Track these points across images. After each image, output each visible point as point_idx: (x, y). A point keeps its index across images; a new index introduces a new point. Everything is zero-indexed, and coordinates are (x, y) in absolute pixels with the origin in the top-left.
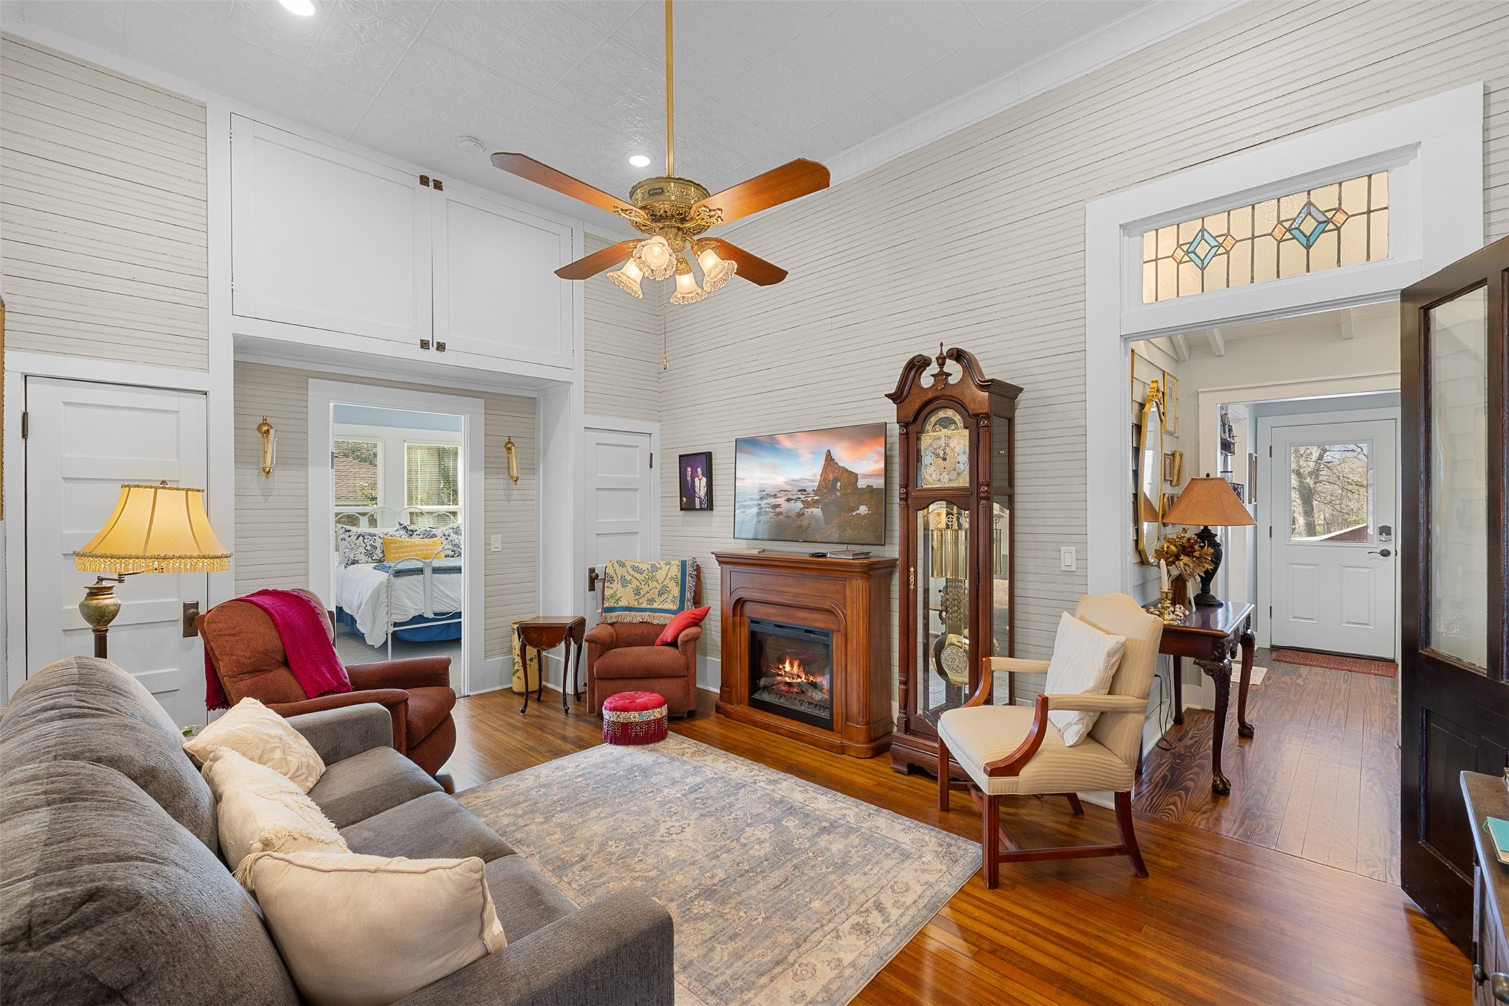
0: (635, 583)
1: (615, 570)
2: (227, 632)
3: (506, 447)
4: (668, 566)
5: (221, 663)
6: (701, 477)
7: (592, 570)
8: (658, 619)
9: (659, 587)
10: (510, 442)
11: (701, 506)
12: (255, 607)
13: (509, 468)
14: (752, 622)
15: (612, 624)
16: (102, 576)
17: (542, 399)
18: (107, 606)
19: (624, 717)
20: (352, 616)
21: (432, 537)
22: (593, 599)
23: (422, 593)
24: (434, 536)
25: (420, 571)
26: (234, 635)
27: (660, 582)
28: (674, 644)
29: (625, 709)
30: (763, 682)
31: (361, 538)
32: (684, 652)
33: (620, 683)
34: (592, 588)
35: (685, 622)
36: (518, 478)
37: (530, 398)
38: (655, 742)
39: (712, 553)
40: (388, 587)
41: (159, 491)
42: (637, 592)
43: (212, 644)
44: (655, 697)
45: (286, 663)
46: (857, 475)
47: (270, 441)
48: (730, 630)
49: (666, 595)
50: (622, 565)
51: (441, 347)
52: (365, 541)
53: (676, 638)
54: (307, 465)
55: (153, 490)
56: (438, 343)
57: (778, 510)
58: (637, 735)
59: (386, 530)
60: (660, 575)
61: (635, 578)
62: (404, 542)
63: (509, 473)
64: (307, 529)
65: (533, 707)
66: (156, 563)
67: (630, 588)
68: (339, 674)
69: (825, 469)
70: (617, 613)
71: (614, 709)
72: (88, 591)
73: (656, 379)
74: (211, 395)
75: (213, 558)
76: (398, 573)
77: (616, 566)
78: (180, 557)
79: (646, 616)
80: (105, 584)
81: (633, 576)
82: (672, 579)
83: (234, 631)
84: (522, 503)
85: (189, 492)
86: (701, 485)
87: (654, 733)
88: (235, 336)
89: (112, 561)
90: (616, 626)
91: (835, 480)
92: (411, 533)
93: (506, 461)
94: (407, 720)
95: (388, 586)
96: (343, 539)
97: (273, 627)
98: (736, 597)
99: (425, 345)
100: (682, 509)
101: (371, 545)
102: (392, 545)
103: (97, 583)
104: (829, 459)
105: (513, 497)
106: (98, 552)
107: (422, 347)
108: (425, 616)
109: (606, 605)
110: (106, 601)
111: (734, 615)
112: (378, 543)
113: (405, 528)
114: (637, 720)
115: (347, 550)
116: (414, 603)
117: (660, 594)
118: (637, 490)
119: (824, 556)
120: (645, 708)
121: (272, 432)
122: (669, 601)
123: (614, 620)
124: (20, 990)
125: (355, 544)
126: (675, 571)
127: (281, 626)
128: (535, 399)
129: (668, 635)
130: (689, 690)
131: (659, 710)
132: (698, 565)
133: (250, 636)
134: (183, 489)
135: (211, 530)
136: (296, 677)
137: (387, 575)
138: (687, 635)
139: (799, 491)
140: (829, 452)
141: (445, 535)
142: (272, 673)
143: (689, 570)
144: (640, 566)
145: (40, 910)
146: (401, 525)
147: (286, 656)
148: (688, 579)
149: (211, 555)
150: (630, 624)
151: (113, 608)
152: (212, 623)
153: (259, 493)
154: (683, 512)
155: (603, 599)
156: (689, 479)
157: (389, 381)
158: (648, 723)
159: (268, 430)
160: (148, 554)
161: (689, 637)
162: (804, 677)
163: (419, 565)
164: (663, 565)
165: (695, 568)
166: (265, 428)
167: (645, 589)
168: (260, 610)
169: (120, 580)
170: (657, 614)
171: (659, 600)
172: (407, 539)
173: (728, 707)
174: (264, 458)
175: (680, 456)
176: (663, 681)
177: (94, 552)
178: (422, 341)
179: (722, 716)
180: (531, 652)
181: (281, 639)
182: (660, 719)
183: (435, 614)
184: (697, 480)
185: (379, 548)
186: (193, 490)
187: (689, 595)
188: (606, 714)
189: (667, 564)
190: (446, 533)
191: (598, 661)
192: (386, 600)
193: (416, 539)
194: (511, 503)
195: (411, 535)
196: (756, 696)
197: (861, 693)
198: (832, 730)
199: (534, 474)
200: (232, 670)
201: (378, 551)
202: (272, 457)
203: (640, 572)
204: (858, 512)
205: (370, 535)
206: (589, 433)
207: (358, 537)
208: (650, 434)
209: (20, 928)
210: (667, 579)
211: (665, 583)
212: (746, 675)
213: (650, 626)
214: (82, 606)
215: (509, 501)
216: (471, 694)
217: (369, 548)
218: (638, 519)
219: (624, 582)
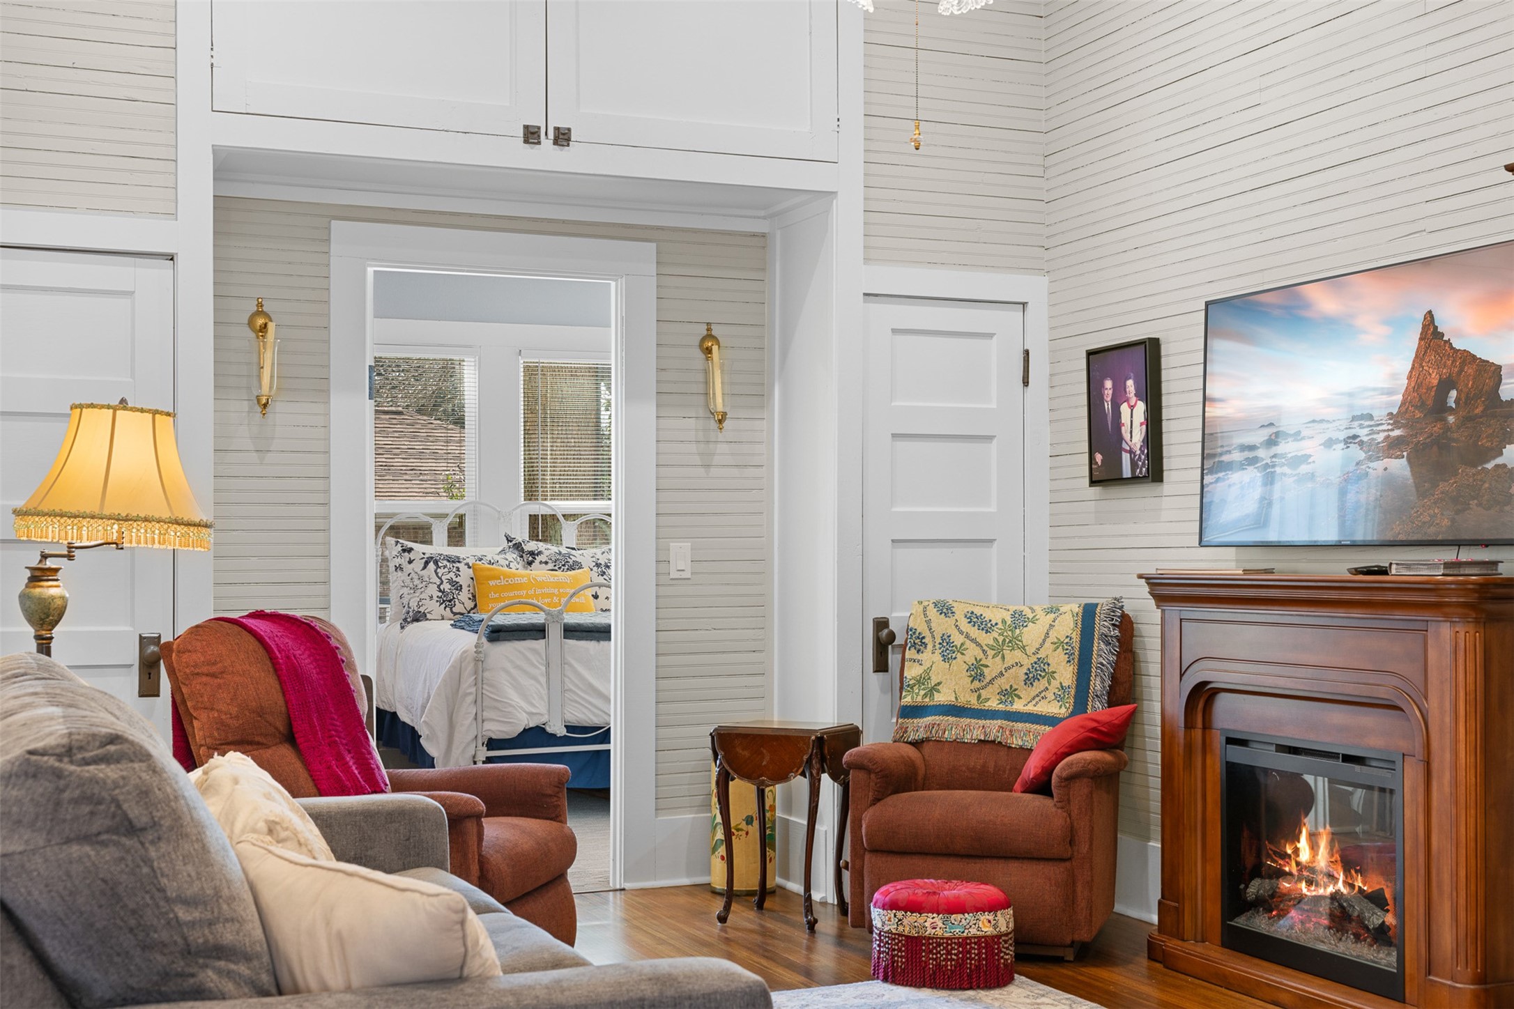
0: (972, 652)
1: (928, 622)
2: (205, 669)
3: (701, 346)
4: (1053, 616)
5: (196, 723)
6: (1133, 400)
7: (881, 624)
8: (1022, 736)
9: (1027, 663)
10: (709, 336)
11: (1133, 470)
12: (244, 632)
13: (706, 394)
14: (1230, 741)
15: (917, 744)
16: (47, 552)
17: (778, 234)
18: (53, 598)
19: (912, 923)
20: (413, 728)
21: (571, 568)
22: (883, 691)
23: (543, 680)
24: (576, 566)
25: (538, 631)
26: (213, 675)
27: (1030, 650)
28: (1041, 786)
29: (914, 907)
30: (1255, 888)
31: (431, 566)
32: (1065, 803)
33: (918, 862)
34: (881, 665)
35: (1071, 738)
36: (724, 414)
37: (754, 235)
38: (979, 987)
39: (1140, 577)
40: (477, 660)
41: (118, 412)
42: (976, 672)
43: (185, 690)
44: (989, 891)
45: (290, 738)
46: (1500, 367)
47: (269, 345)
48: (1179, 761)
49: (1044, 682)
50: (945, 610)
51: (562, 137)
52: (440, 571)
53: (1047, 771)
54: (328, 391)
55: (111, 411)
56: (557, 129)
57: (1304, 469)
58: (938, 966)
59: (479, 552)
60: (1031, 635)
61: (974, 641)
62: (514, 575)
63: (707, 406)
64: (327, 518)
65: (742, 916)
66: (116, 527)
67: (960, 664)
68: (373, 774)
69: (1419, 358)
70: (929, 720)
71: (893, 906)
72: (28, 573)
73: (1040, 172)
74: (180, 260)
75: (188, 524)
76: (498, 634)
77: (933, 613)
78: (146, 520)
79: (993, 729)
80: (50, 563)
81: (967, 636)
82: (1058, 644)
83: (214, 669)
84: (735, 472)
85: (157, 416)
86: (1134, 417)
87: (978, 967)
88: (216, 150)
89: (62, 520)
90: (927, 749)
91: (1446, 385)
92: (530, 558)
93: (701, 377)
94: (480, 855)
95: (479, 660)
96: (399, 568)
97: (271, 670)
98: (1191, 681)
99: (531, 135)
100: (1093, 482)
101: (451, 581)
102: (492, 583)
103: (41, 561)
104: (1431, 335)
105: (717, 460)
106: (45, 508)
107: (526, 141)
108: (549, 730)
109: (907, 700)
110: (51, 590)
111: (1189, 725)
112: (464, 577)
113: (518, 547)
114: (939, 933)
115: (406, 591)
116: (525, 697)
117: (1030, 680)
118: (990, 438)
119: (1383, 571)
120: (956, 908)
121: (271, 326)
122: (1050, 696)
123: (921, 735)
124: (66, 795)
125: (421, 578)
126: (1067, 626)
127: (285, 672)
128: (763, 236)
129: (1032, 767)
130: (1074, 892)
131: (989, 916)
132: (1124, 617)
133: (236, 679)
134: (149, 411)
135: (184, 478)
136: (307, 765)
137: (473, 638)
138: (1070, 765)
139: (1354, 418)
140: (1430, 316)
141: (598, 565)
142: (270, 751)
143: (1102, 625)
144: (988, 614)
145: (77, 737)
146: (509, 540)
147: (290, 726)
148: (1098, 645)
149: (185, 519)
150: (957, 744)
151: (59, 602)
152: (184, 652)
153: (252, 448)
154: (1097, 490)
155: (901, 688)
156: (1108, 406)
157: (471, 215)
158: (964, 942)
159: (266, 325)
160: (107, 512)
161: (1074, 769)
162: (1341, 877)
163: (538, 618)
164: (1040, 613)
165: (1117, 621)
166: (260, 321)
167: (993, 666)
168: (252, 639)
169: (70, 557)
170: (1019, 725)
171: (1026, 693)
172: (522, 571)
173: (1172, 944)
174: (259, 377)
175: (1090, 353)
176: (1014, 866)
177: (39, 508)
178: (526, 127)
179: (1158, 965)
180: (740, 790)
181: (284, 695)
182: (993, 937)
183: (570, 728)
184: (1124, 408)
185: (465, 589)
186: (161, 413)
187: (1097, 684)
188: (878, 917)
189: (1051, 610)
190: (602, 561)
191: (871, 811)
192: (473, 690)
193: (539, 572)
194: (714, 471)
195: (530, 563)
196: (1241, 922)
197: (1462, 901)
198: (1404, 1001)
199: (762, 407)
200: (211, 736)
201: (464, 596)
202: (272, 377)
203: (986, 626)
204: (1499, 461)
205: (450, 559)
206: (876, 307)
207: (427, 563)
208: (1024, 304)
209: (64, 746)
210: (1048, 644)
211: (1042, 654)
212: (1215, 870)
213: (1003, 753)
214: (23, 597)
215: (707, 466)
216: (627, 886)
217: (446, 587)
218: (993, 509)
219: (948, 650)
